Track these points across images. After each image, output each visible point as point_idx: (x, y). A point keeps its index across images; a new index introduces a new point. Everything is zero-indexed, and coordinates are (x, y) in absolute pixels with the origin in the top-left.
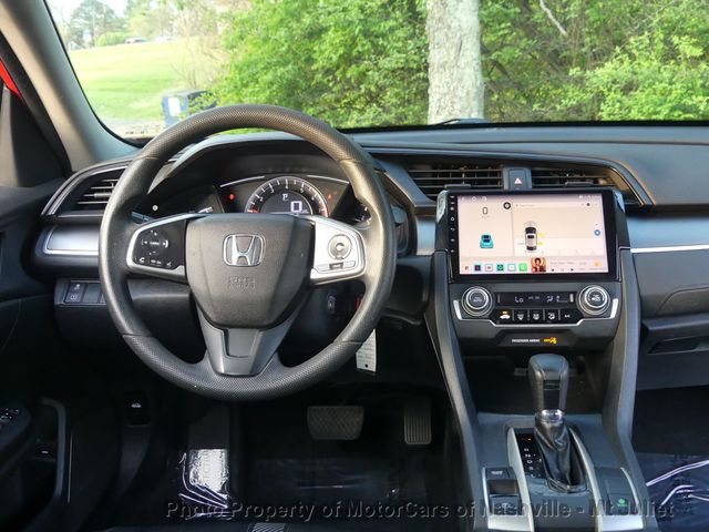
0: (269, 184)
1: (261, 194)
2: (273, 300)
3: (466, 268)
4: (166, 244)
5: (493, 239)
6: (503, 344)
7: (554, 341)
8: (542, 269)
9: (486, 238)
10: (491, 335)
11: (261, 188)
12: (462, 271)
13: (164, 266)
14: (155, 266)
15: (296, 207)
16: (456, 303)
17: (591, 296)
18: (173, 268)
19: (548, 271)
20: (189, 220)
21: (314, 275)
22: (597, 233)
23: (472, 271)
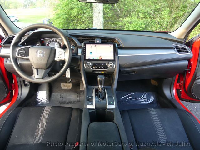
0: (51, 40)
1: (49, 42)
2: (47, 64)
3: (87, 58)
4: (25, 52)
5: (92, 53)
6: (94, 73)
7: (103, 72)
8: (101, 59)
9: (91, 52)
10: (91, 71)
11: (49, 41)
12: (86, 59)
13: (24, 56)
14: (23, 56)
15: (56, 44)
16: (85, 65)
17: (110, 64)
18: (26, 57)
19: (102, 59)
20: (30, 47)
21: (56, 59)
22: (112, 52)
23: (88, 59)
